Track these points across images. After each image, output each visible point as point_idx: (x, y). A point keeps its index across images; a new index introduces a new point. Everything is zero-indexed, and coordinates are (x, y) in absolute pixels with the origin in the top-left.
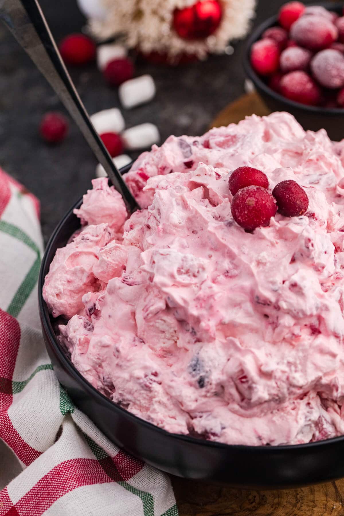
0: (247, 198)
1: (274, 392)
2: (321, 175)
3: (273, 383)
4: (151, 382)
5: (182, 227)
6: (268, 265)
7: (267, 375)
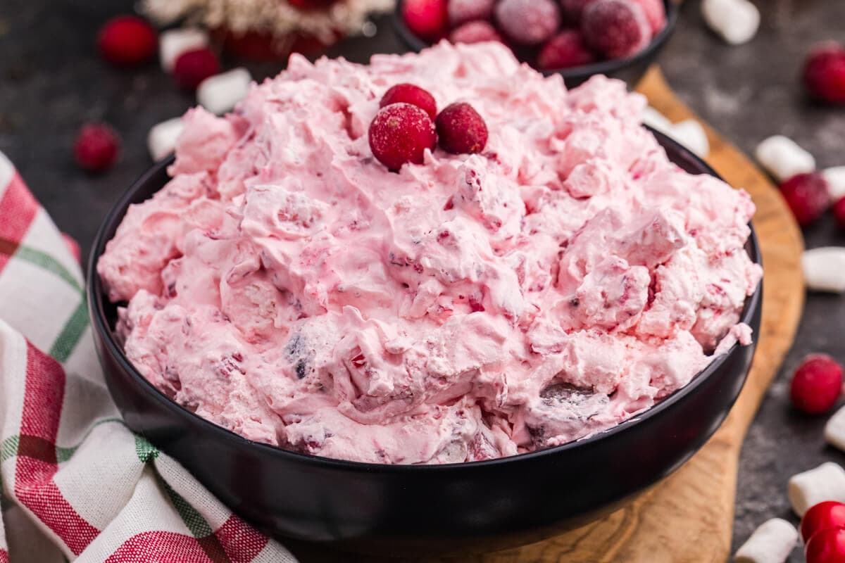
0: (389, 116)
1: (403, 382)
2: (530, 121)
3: (402, 369)
4: (231, 368)
5: (301, 169)
6: (412, 211)
7: (393, 356)
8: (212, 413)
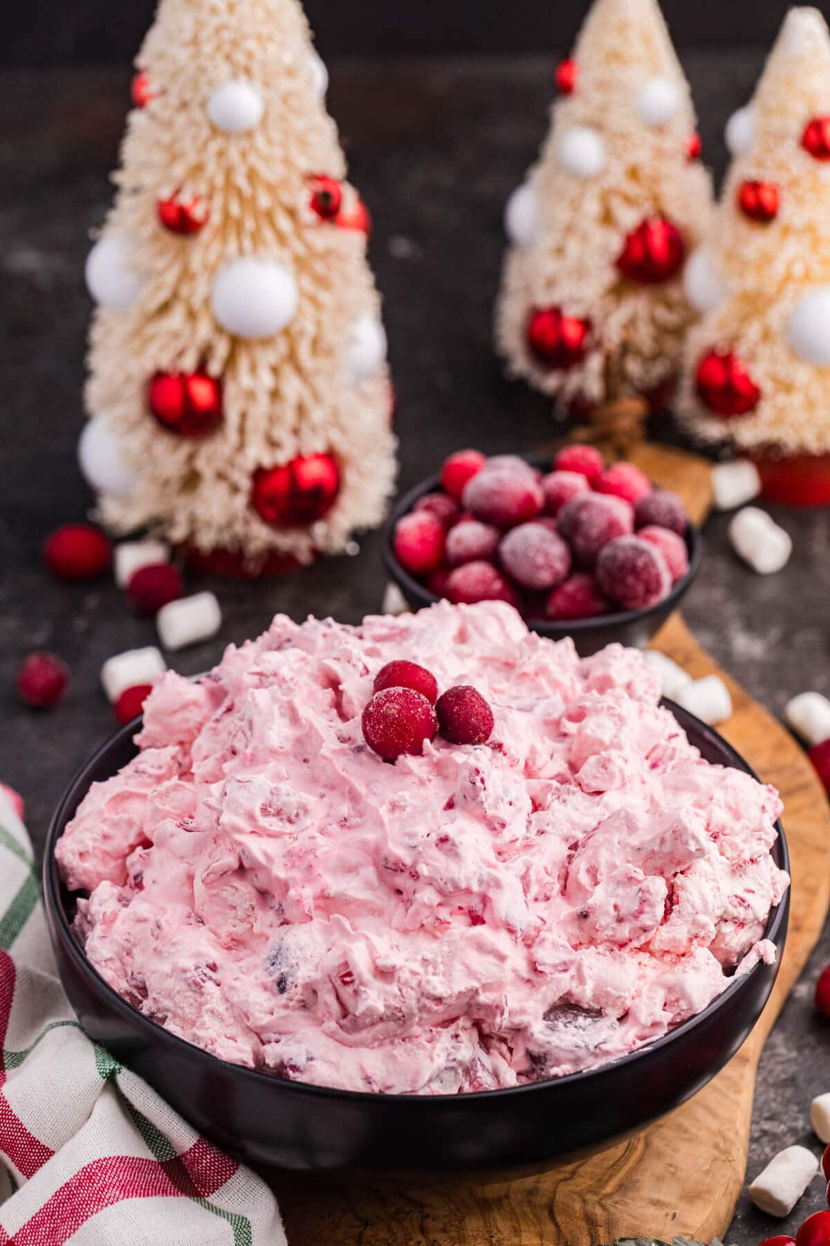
0: (385, 703)
1: (394, 1003)
2: (538, 699)
3: (394, 988)
4: (205, 978)
5: (286, 754)
6: (408, 809)
7: (385, 974)
8: (183, 1027)
